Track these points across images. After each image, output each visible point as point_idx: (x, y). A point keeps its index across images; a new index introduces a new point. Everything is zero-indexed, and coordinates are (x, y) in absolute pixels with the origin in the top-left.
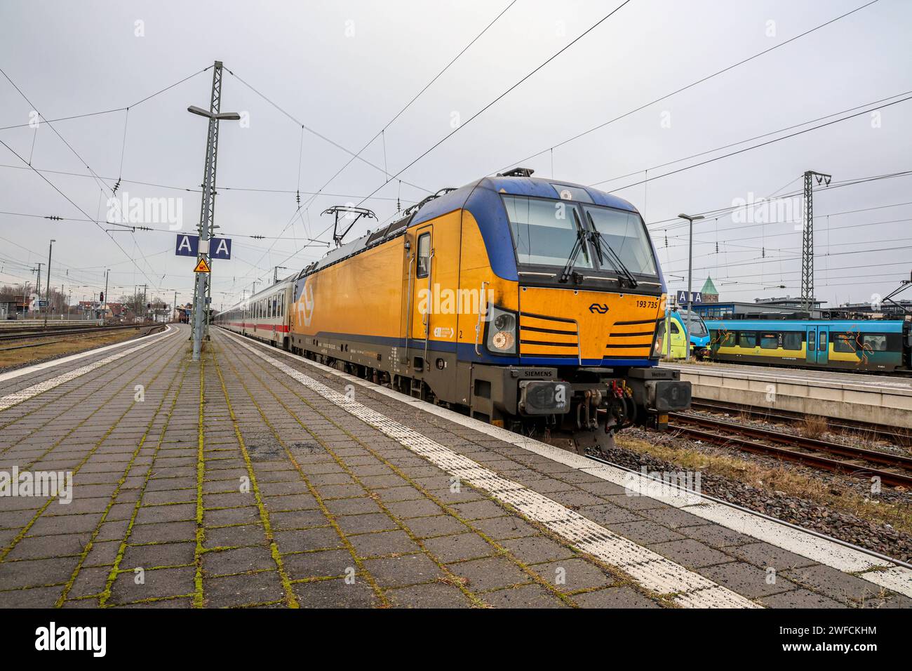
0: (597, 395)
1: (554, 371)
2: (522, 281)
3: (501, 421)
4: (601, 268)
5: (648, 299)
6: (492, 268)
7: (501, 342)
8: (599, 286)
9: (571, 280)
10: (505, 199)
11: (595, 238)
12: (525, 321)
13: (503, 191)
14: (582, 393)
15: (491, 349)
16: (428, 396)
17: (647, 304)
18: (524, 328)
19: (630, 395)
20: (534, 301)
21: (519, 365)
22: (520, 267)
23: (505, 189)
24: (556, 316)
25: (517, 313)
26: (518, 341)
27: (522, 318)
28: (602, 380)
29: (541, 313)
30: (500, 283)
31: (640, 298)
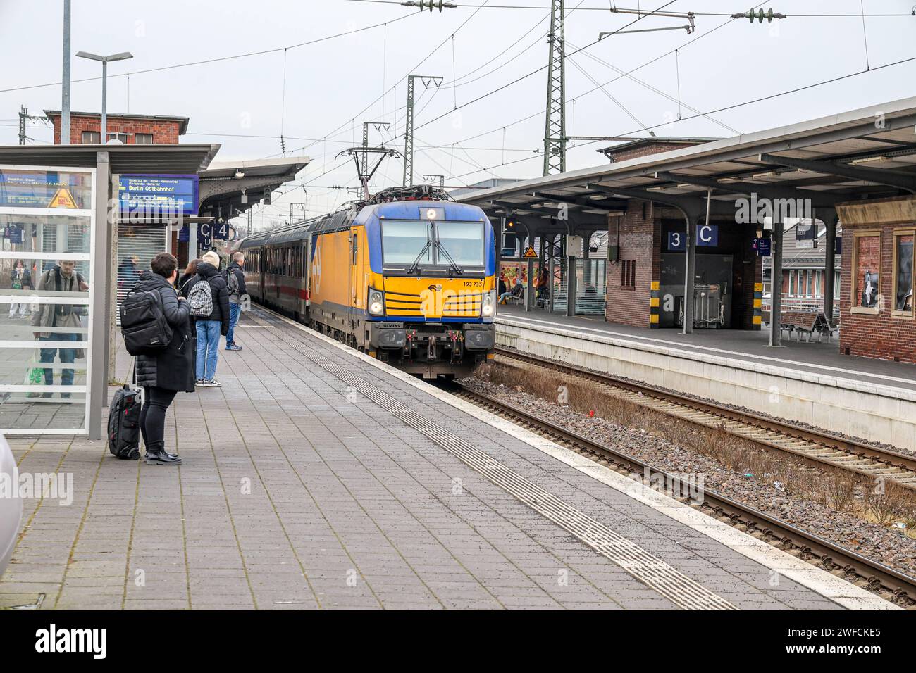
0: (432, 338)
1: (401, 324)
2: (386, 273)
3: (375, 353)
4: (438, 263)
5: (473, 280)
6: (371, 267)
7: (376, 308)
8: (434, 274)
9: (415, 272)
10: (384, 223)
11: (437, 245)
12: (387, 296)
13: (383, 217)
14: (427, 338)
15: (371, 312)
16: (354, 345)
17: (473, 284)
18: (388, 300)
19: (461, 340)
20: (392, 284)
21: (387, 321)
22: (384, 266)
23: (385, 216)
24: (407, 293)
25: (382, 292)
26: (385, 308)
27: (386, 294)
28: (446, 331)
29: (397, 292)
30: (373, 275)
31: (466, 280)
